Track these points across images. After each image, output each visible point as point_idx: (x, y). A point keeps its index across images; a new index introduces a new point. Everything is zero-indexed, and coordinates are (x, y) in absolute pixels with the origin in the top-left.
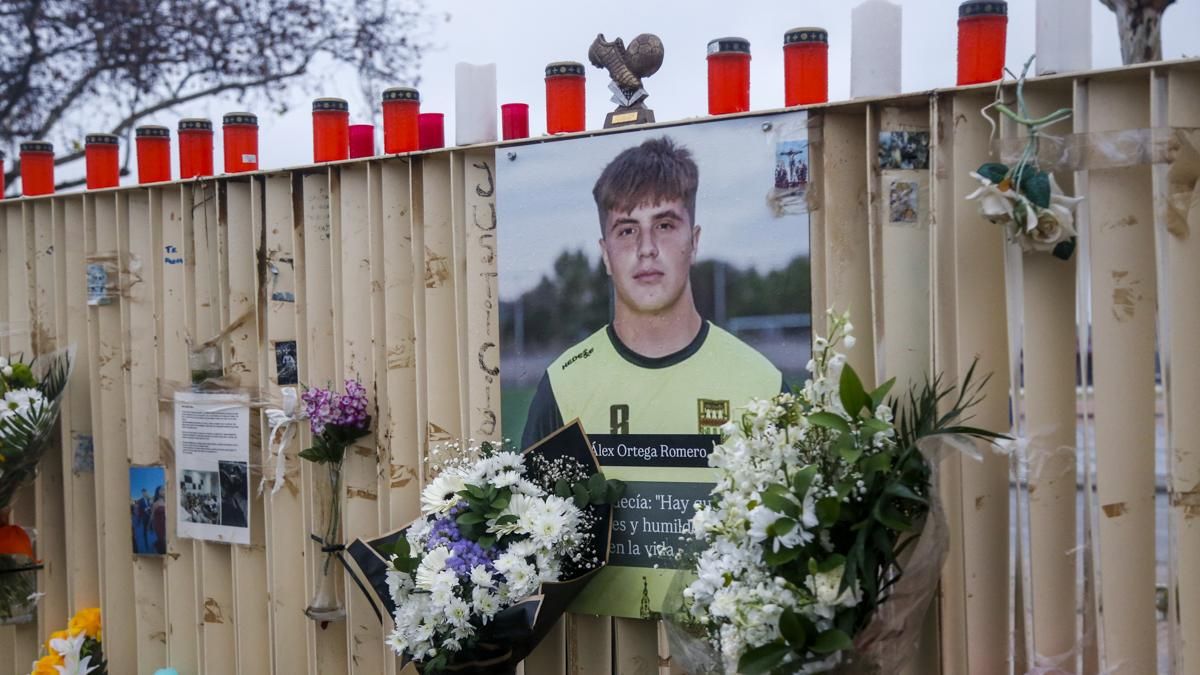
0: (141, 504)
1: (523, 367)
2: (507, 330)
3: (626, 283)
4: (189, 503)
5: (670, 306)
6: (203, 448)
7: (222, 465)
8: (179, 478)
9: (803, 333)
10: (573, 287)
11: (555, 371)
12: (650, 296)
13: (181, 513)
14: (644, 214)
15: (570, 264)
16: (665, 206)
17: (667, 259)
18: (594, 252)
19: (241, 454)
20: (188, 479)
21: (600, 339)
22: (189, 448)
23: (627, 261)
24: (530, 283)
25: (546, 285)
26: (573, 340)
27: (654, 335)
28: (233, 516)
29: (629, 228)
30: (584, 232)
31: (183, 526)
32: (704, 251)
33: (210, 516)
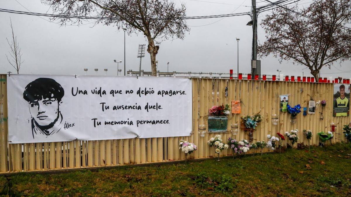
0: (305, 111)
1: (335, 99)
2: (334, 97)
3: (341, 94)
4: (310, 110)
5: (343, 96)
6: (312, 106)
7: (313, 107)
8: (309, 108)
9: (349, 98)
10: (338, 94)
11: (337, 100)
12: (342, 95)
13: (309, 111)
14: (342, 89)
15: (338, 92)
16: (343, 89)
17: (343, 92)
18: (339, 92)
19: (315, 106)
20: (310, 108)
21: (339, 98)
22: (310, 106)
23: (341, 92)
24: (336, 93)
25: (336, 94)
26: (338, 97)
27: (342, 97)
28: (313, 111)
29: (341, 90)
30: (339, 90)
31: (309, 113)
32: (345, 92)
33: (311, 112)
